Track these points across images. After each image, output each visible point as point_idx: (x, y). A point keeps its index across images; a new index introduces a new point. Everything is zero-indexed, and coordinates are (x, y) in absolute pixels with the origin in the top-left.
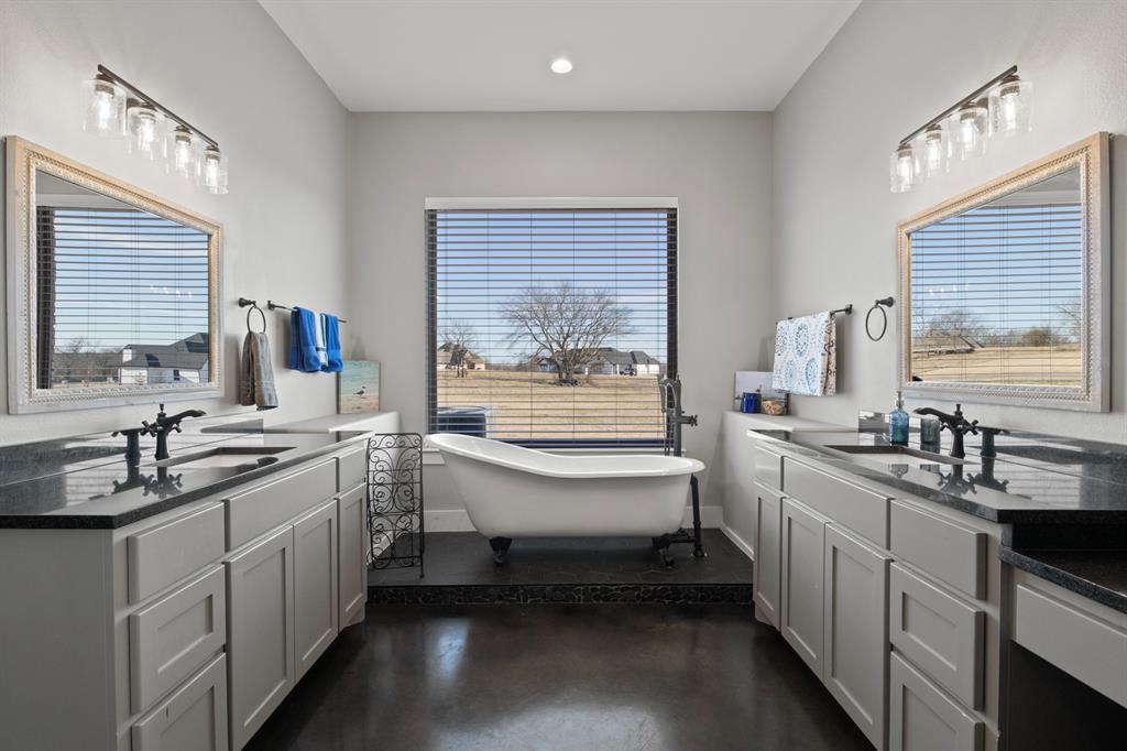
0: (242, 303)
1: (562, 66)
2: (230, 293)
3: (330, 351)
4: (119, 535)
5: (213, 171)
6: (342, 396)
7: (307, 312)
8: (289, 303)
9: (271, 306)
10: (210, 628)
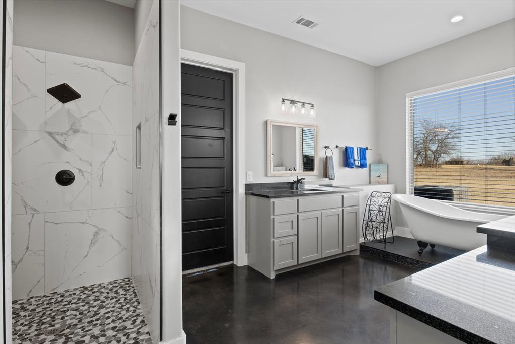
0: (326, 147)
1: (457, 19)
2: (322, 144)
3: (362, 161)
4: (272, 200)
5: (312, 112)
6: (371, 177)
7: (350, 147)
8: (343, 145)
9: (337, 147)
10: (292, 228)
